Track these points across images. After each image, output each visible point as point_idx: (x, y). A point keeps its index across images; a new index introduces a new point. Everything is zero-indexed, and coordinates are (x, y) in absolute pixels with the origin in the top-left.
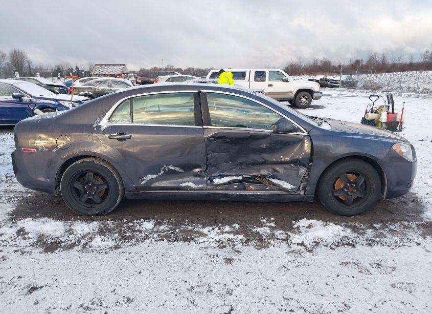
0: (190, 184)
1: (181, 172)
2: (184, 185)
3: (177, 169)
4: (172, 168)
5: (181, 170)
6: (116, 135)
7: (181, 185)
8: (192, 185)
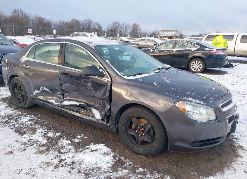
0: (53, 101)
1: (50, 92)
2: (50, 101)
3: (48, 90)
4: (45, 89)
5: (49, 91)
6: (25, 65)
7: (49, 100)
8: (53, 102)
